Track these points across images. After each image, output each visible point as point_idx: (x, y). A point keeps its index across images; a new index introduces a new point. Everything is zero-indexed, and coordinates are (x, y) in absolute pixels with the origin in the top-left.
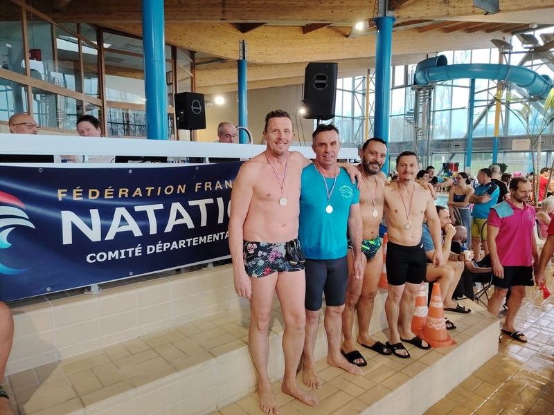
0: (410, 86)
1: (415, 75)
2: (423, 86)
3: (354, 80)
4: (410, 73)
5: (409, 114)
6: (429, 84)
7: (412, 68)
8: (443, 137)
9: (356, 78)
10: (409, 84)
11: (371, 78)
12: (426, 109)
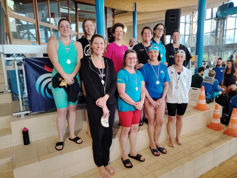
0: (214, 18)
1: (217, 13)
2: (221, 18)
3: (186, 17)
4: (214, 12)
5: (213, 32)
6: (224, 17)
7: (215, 10)
8: (230, 43)
9: (187, 16)
10: (214, 17)
11: (194, 16)
12: (222, 29)
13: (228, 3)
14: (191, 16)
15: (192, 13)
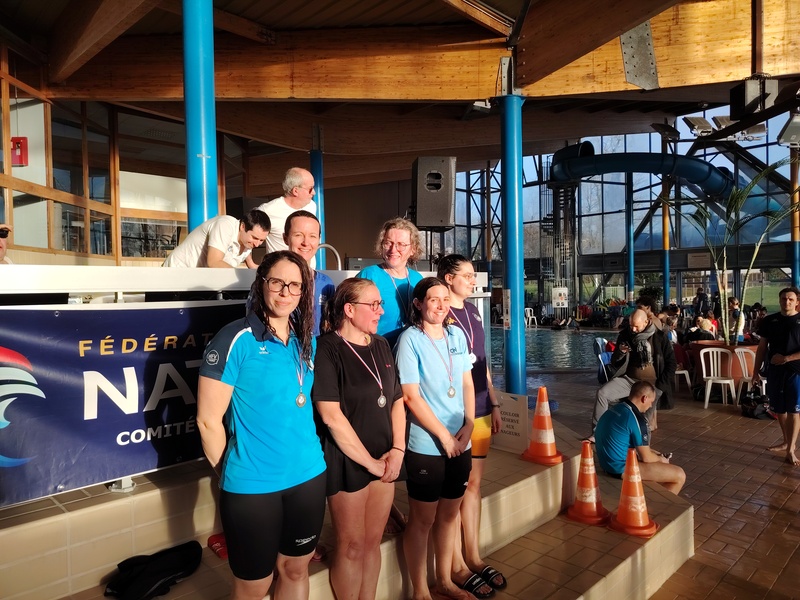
0: (545, 183)
1: (552, 168)
2: (562, 183)
3: (468, 176)
4: (544, 165)
5: (546, 220)
6: (572, 180)
7: (548, 159)
9: (471, 172)
10: (545, 179)
11: (493, 172)
12: (569, 214)
13: (579, 144)
14: (482, 173)
15: (486, 165)
